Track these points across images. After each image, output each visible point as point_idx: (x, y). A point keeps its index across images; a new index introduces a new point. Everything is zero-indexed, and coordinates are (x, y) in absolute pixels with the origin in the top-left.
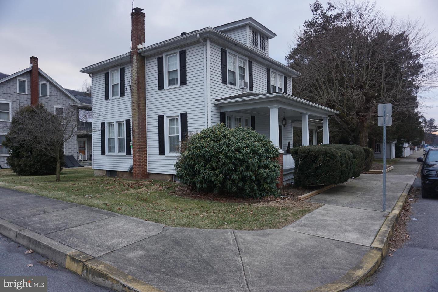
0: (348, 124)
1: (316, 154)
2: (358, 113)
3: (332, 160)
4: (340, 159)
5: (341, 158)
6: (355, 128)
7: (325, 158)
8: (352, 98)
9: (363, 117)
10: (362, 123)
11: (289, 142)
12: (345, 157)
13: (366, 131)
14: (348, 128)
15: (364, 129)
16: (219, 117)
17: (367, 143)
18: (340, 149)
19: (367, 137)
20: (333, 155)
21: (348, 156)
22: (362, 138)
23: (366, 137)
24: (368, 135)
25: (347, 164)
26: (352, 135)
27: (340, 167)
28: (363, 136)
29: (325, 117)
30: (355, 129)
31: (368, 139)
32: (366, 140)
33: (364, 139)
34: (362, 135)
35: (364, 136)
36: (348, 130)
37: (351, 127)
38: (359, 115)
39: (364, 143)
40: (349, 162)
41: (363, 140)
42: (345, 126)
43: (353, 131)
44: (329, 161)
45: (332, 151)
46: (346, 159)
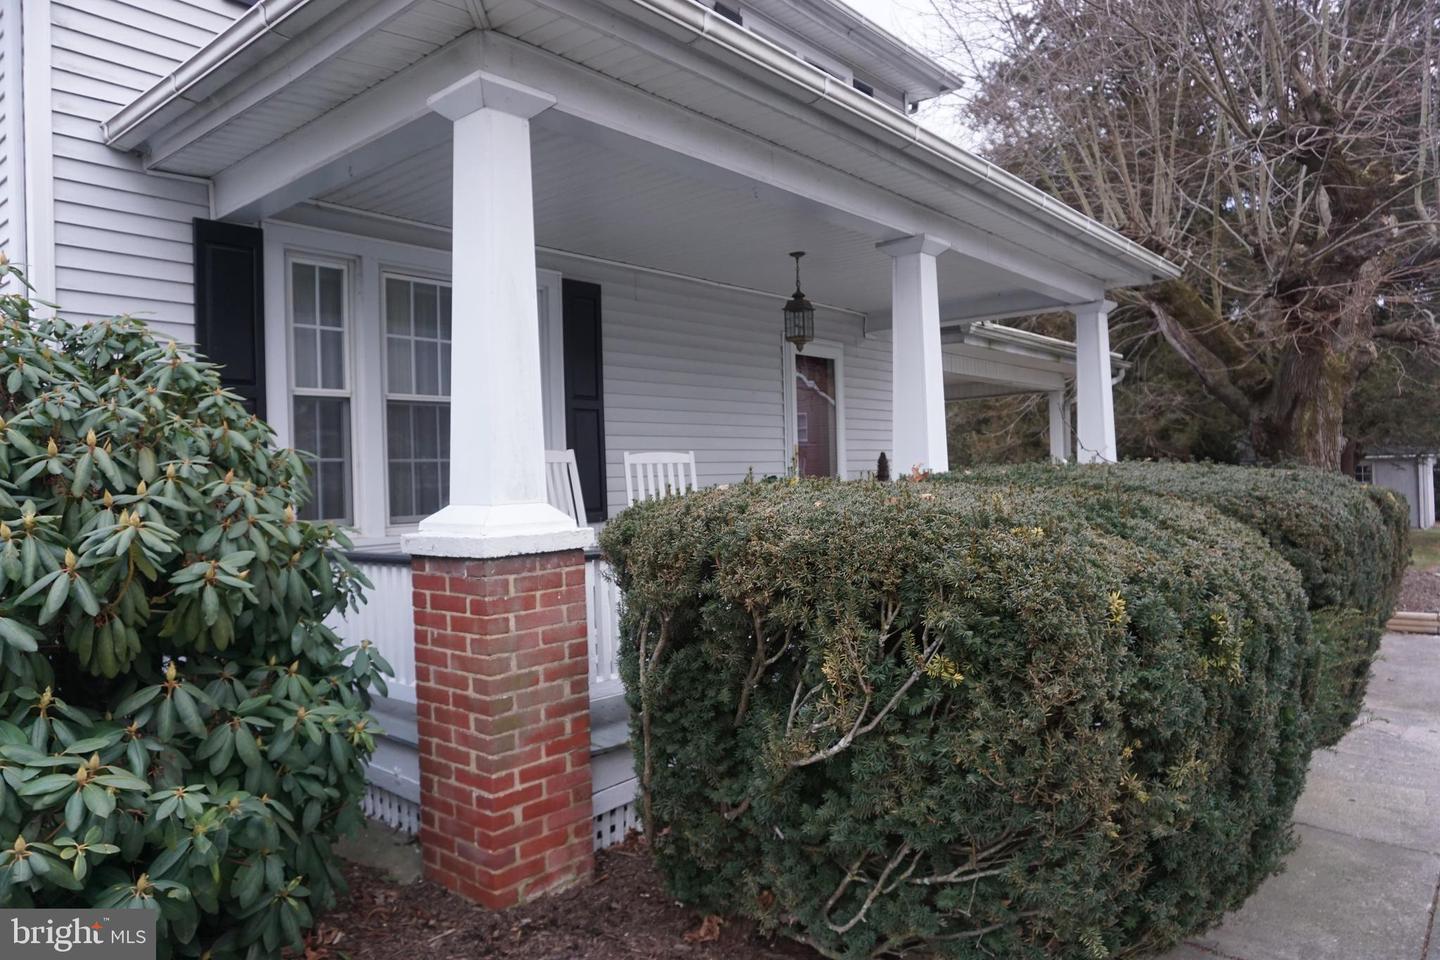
0: (1229, 356)
1: (778, 595)
2: (1288, 291)
3: (995, 694)
4: (1123, 682)
5: (1150, 662)
6: (1269, 377)
7: (900, 661)
8: (1251, 237)
9: (1318, 315)
10: (1313, 348)
11: (883, 456)
12: (1208, 638)
13: (1330, 397)
14: (1234, 378)
15: (1322, 382)
16: (187, 254)
17: (1338, 460)
18: (1146, 513)
19: (1340, 428)
20: (1012, 615)
21: (1249, 612)
22: (1311, 435)
23: (1330, 424)
24: (1344, 417)
25: (1241, 738)
26: (1255, 415)
27: (1125, 795)
28: (1314, 421)
29: (1086, 294)
30: (1271, 384)
31: (1344, 435)
32: (1335, 443)
33: (1320, 437)
34: (1307, 416)
35: (1321, 419)
36: (1231, 391)
37: (1248, 373)
38: (1293, 300)
39: (1323, 459)
40: (1267, 704)
41: (1317, 442)
42: (1217, 373)
43: (1259, 395)
44: (951, 708)
45: (990, 559)
46: (1223, 671)
